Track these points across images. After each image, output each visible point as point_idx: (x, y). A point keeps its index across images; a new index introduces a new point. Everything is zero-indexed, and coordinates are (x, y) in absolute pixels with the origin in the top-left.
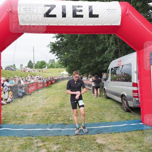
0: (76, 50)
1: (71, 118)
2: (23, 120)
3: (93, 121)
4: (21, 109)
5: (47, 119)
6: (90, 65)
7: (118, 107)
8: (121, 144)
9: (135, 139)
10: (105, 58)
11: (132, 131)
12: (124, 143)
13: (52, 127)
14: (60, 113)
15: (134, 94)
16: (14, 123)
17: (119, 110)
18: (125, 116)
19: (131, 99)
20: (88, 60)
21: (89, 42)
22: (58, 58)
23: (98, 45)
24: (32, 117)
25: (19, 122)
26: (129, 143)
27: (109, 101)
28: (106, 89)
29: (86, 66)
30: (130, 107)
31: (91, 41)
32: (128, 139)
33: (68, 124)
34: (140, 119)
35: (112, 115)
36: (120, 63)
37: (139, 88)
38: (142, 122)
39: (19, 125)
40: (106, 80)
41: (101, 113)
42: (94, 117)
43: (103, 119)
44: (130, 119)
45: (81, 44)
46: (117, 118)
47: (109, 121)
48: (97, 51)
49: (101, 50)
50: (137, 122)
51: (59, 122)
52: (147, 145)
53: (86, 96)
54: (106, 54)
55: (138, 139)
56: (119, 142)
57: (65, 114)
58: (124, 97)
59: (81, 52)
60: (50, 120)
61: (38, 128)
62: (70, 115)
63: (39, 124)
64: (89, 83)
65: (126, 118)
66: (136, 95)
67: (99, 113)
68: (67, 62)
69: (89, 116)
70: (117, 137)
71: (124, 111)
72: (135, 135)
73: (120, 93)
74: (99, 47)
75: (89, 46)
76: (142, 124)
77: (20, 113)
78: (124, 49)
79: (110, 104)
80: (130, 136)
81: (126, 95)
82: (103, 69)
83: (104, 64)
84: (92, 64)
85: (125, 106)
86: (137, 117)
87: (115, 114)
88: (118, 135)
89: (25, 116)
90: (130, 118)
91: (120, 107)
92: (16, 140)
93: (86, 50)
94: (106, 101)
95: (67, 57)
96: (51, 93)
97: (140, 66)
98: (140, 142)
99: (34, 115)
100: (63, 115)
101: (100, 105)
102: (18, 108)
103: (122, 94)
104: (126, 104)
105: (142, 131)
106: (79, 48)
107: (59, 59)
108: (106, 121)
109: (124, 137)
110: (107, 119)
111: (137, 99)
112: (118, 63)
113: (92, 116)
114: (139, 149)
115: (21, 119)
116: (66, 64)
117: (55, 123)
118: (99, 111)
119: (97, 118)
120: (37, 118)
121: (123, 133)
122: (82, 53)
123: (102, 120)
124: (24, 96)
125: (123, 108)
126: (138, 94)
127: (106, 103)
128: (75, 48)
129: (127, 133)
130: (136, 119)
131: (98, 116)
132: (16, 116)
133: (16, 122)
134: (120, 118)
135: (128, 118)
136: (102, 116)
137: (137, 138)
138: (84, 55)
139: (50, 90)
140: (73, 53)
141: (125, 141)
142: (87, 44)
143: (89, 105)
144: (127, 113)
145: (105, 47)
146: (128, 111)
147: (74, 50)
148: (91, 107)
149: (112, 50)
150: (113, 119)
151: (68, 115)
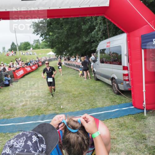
0: (62, 29)
1: (62, 106)
2: (12, 113)
3: (85, 108)
4: (9, 100)
5: (38, 110)
6: (78, 45)
7: (109, 90)
8: (114, 132)
9: (127, 125)
10: (93, 37)
11: (124, 116)
12: (117, 130)
13: (44, 119)
14: (50, 101)
15: (125, 78)
16: (3, 118)
17: (109, 93)
18: (116, 100)
19: (121, 83)
20: (76, 40)
21: (74, 20)
22: (43, 39)
23: (85, 24)
24: (21, 108)
25: (8, 115)
26: (122, 130)
27: (99, 83)
28: (95, 71)
29: (73, 47)
30: (121, 90)
31: (77, 19)
32: (121, 125)
33: (60, 113)
34: (131, 102)
35: (103, 99)
36: (109, 44)
37: (129, 72)
38: (133, 106)
39: (8, 119)
40: (95, 61)
41: (92, 98)
42: (85, 103)
43: (95, 104)
44: (121, 103)
45: (67, 23)
46: (108, 103)
47: (100, 107)
48: (83, 31)
49: (88, 29)
50: (128, 105)
51: (50, 112)
52: (139, 131)
53: (76, 78)
54: (94, 34)
55: (130, 125)
56: (112, 130)
57: (55, 102)
58: (114, 80)
59: (67, 32)
60: (40, 110)
61: (29, 121)
62: (61, 103)
63: (30, 117)
64: (77, 64)
65: (117, 101)
66: (126, 78)
67: (90, 98)
68: (53, 44)
69: (81, 102)
70: (110, 125)
71: (115, 93)
72: (127, 120)
73: (110, 76)
74: (85, 26)
75: (75, 25)
76: (133, 107)
77: (8, 105)
78: (112, 28)
79: (101, 87)
80: (123, 122)
81: (116, 78)
82: (92, 49)
83: (92, 44)
84: (80, 45)
85: (115, 89)
86: (128, 100)
87: (106, 98)
88: (110, 122)
89: (14, 108)
90: (121, 101)
91: (111, 89)
92: (7, 137)
93: (72, 29)
94: (96, 83)
95: (52, 38)
96: (38, 78)
97: (130, 49)
98: (133, 128)
99: (23, 106)
100: (53, 103)
101: (91, 89)
102: (5, 99)
103: (112, 77)
104: (117, 87)
105: (134, 115)
106: (65, 27)
107: (45, 40)
108: (98, 107)
109: (116, 123)
110: (98, 105)
111: (127, 82)
112: (107, 45)
113: (83, 102)
114: (132, 135)
115: (11, 112)
116: (52, 46)
117: (46, 113)
118: (89, 96)
119: (88, 103)
120: (26, 109)
121: (115, 119)
122: (69, 33)
123: (93, 106)
124: (11, 84)
125: (114, 90)
126: (128, 78)
127: (96, 86)
128: (60, 28)
129: (119, 119)
130: (127, 103)
131: (89, 101)
132: (4, 109)
133: (5, 116)
134: (111, 102)
135: (119, 102)
136: (94, 101)
137: (129, 123)
138: (70, 35)
139: (37, 74)
140: (59, 33)
141: (118, 128)
142: (73, 22)
143: (80, 90)
144: (118, 96)
145: (92, 25)
146: (118, 94)
147: (59, 29)
148: (81, 91)
149: (100, 30)
150: (104, 104)
151: (59, 103)
